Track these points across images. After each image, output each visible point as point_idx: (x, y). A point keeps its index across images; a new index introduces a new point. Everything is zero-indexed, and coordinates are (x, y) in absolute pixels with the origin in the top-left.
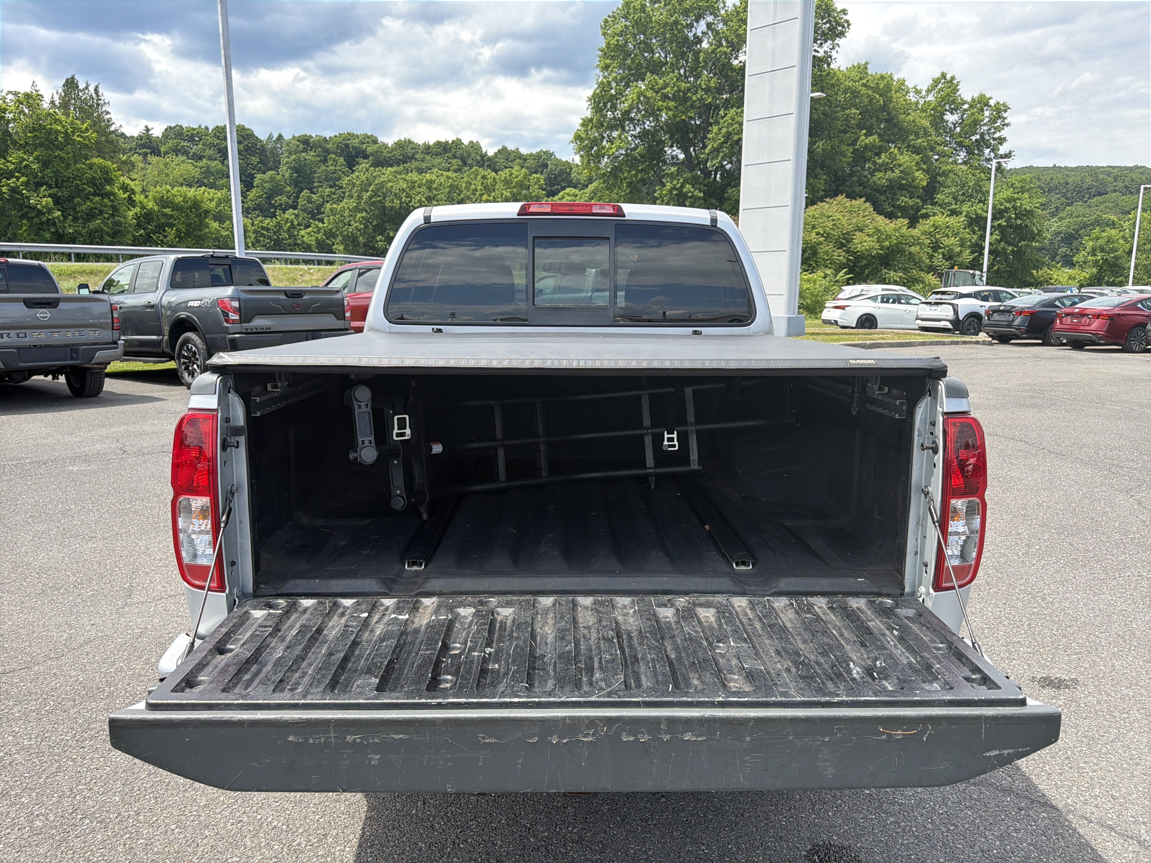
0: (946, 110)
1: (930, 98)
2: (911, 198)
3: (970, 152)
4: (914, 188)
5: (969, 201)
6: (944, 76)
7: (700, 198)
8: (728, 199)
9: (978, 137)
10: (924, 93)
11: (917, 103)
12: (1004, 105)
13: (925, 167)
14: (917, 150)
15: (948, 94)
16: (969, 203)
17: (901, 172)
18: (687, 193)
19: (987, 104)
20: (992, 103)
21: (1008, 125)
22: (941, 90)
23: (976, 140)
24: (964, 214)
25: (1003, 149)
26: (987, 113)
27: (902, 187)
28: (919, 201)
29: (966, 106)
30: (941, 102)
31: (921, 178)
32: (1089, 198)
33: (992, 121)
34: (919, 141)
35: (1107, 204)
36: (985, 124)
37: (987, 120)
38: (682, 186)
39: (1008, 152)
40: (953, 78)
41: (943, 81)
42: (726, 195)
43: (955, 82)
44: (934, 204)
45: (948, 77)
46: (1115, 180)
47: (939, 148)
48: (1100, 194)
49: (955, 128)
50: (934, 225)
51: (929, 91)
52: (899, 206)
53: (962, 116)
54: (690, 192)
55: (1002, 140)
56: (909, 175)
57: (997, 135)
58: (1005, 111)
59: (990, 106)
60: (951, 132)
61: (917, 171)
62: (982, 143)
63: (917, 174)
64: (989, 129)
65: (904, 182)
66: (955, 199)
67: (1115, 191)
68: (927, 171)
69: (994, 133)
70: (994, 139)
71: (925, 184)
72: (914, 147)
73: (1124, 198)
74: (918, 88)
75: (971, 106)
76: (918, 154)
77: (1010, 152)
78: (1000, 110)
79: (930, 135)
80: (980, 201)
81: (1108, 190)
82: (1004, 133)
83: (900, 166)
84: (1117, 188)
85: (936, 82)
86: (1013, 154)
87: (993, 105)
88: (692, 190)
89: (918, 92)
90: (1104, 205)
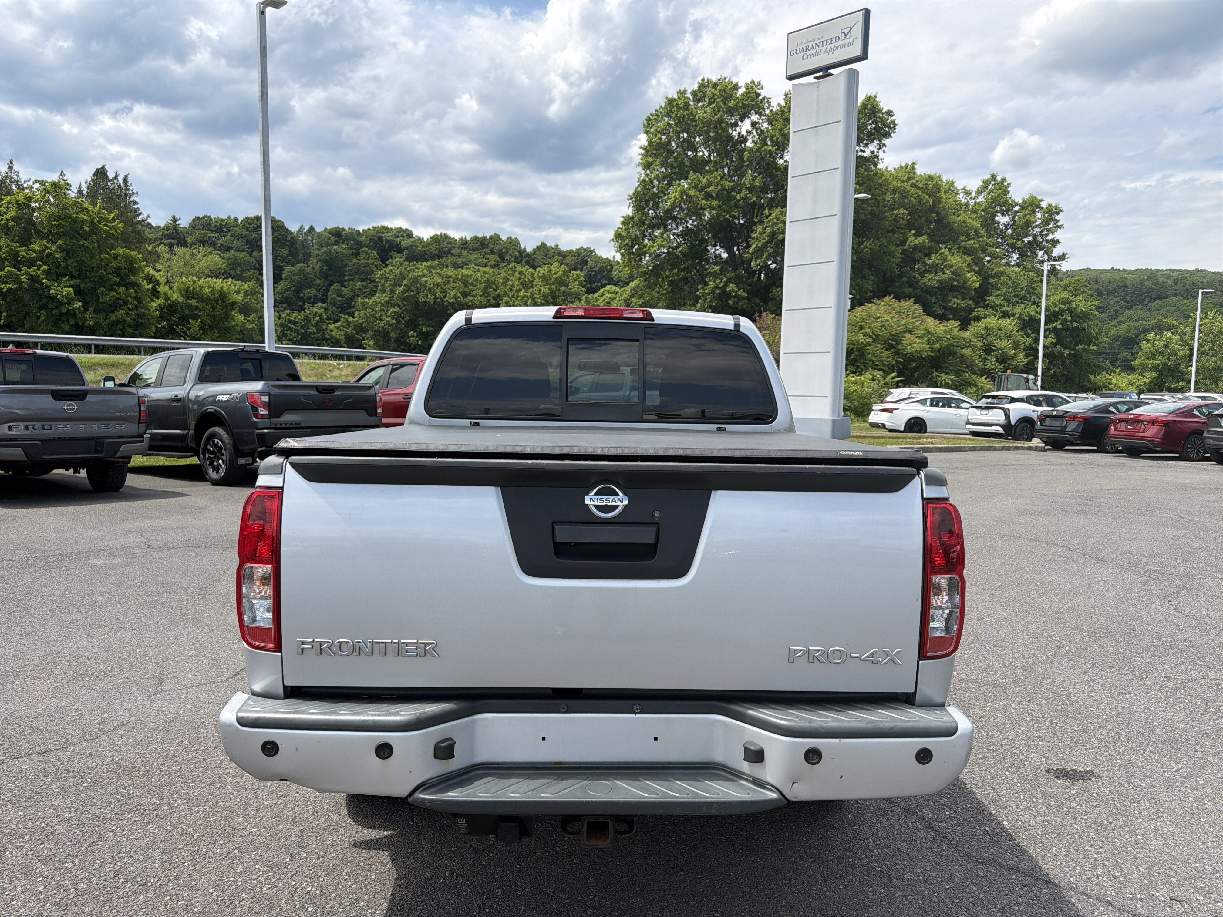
0: (997, 212)
1: (980, 199)
2: (963, 300)
3: (1022, 255)
4: (966, 289)
5: (1022, 303)
6: (994, 177)
7: (743, 298)
8: (773, 299)
9: (1030, 239)
10: (973, 194)
11: (967, 204)
12: (1056, 207)
13: (977, 268)
14: (968, 252)
15: (999, 195)
16: (1023, 305)
17: (953, 273)
18: (730, 292)
19: (1038, 206)
20: (1044, 204)
21: (1060, 227)
22: (991, 191)
23: (1029, 242)
24: (1017, 316)
25: (1056, 252)
26: (1039, 215)
27: (953, 289)
28: (971, 302)
29: (1017, 208)
30: (992, 203)
31: (973, 280)
32: (1149, 302)
33: (1045, 222)
34: (969, 242)
35: (1168, 308)
36: (1037, 226)
37: (1039, 222)
38: (726, 285)
39: (1061, 254)
40: (1003, 180)
41: (993, 183)
42: (770, 295)
43: (1006, 184)
44: (986, 306)
45: (999, 178)
46: (1174, 284)
47: (990, 250)
48: (1161, 298)
49: (1007, 229)
50: (986, 328)
51: (979, 192)
52: (951, 307)
53: (1014, 217)
54: (734, 291)
55: (1055, 242)
56: (960, 276)
57: (1050, 237)
58: (1058, 214)
59: (1042, 208)
60: (1002, 234)
61: (969, 272)
62: (1035, 245)
63: (969, 275)
64: (1042, 231)
65: (955, 283)
66: (1008, 300)
67: (1176, 295)
68: (978, 273)
69: (1047, 235)
70: (1047, 241)
71: (977, 285)
72: (965, 248)
73: (1183, 302)
74: (968, 189)
75: (1023, 208)
76: (969, 255)
77: (1064, 255)
78: (1052, 212)
79: (982, 237)
80: (1034, 303)
81: (1169, 293)
82: (1057, 235)
83: (951, 267)
84: (1178, 292)
85: (986, 183)
86: (1067, 256)
87: (1045, 207)
88: (736, 289)
89: (967, 193)
90: (1165, 309)
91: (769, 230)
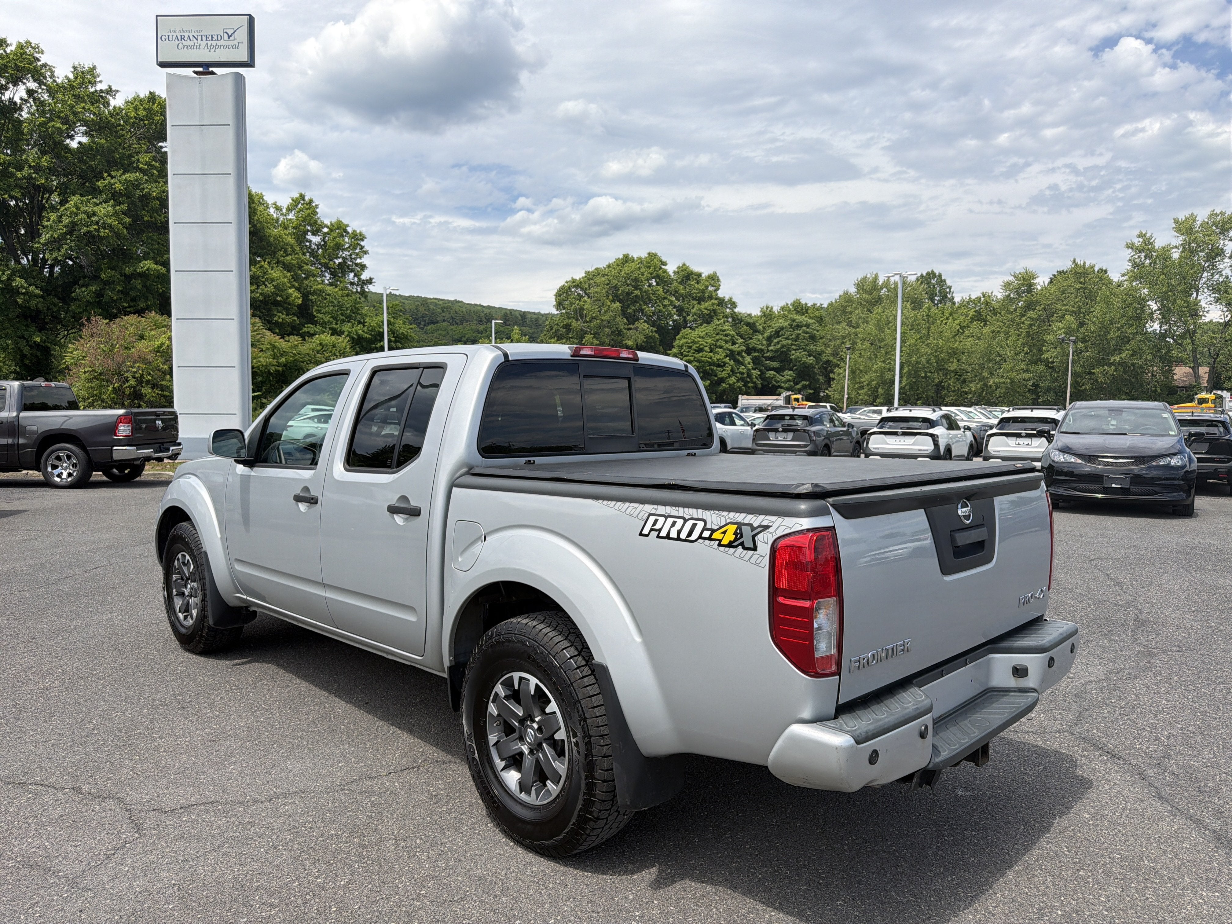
0: (308, 231)
1: (291, 216)
2: (287, 315)
3: (334, 274)
4: (289, 304)
5: (349, 322)
6: (302, 197)
7: (37, 296)
8: (75, 300)
9: (340, 260)
10: (284, 211)
11: (278, 220)
12: (361, 234)
13: (297, 285)
14: (287, 267)
15: (309, 215)
16: (349, 324)
17: (275, 287)
18: (18, 288)
19: (345, 231)
20: (349, 230)
21: (366, 253)
22: (301, 210)
23: (340, 263)
24: (346, 333)
25: (364, 276)
26: (347, 239)
27: (277, 304)
28: (295, 318)
29: (325, 230)
30: (303, 221)
31: (296, 297)
32: (425, 325)
33: (353, 247)
34: (289, 258)
35: (440, 332)
36: (345, 250)
37: (347, 245)
38: (10, 279)
39: (368, 278)
40: (311, 201)
41: (302, 202)
42: (73, 295)
43: (314, 205)
44: (315, 323)
45: (307, 199)
46: (443, 311)
47: (306, 267)
48: (433, 323)
49: (318, 249)
50: (321, 344)
51: (289, 210)
52: (277, 322)
53: (324, 238)
54: (22, 287)
55: (363, 267)
56: (282, 291)
57: (358, 261)
58: (363, 240)
59: (348, 233)
60: (313, 254)
61: (290, 288)
62: (344, 268)
63: (291, 291)
64: (351, 255)
65: (279, 298)
66: (335, 318)
67: (444, 321)
68: (298, 289)
69: (355, 259)
70: (357, 265)
71: (300, 301)
72: (284, 264)
73: (452, 327)
74: (279, 204)
75: (331, 230)
76: (289, 271)
77: (371, 279)
78: (358, 237)
79: (297, 254)
80: (359, 323)
81: (438, 319)
82: (365, 260)
83: (273, 280)
84: (445, 319)
85: (296, 202)
86: (373, 281)
87: (350, 232)
88: (26, 285)
89: (278, 209)
90: (438, 332)
91: (66, 220)
